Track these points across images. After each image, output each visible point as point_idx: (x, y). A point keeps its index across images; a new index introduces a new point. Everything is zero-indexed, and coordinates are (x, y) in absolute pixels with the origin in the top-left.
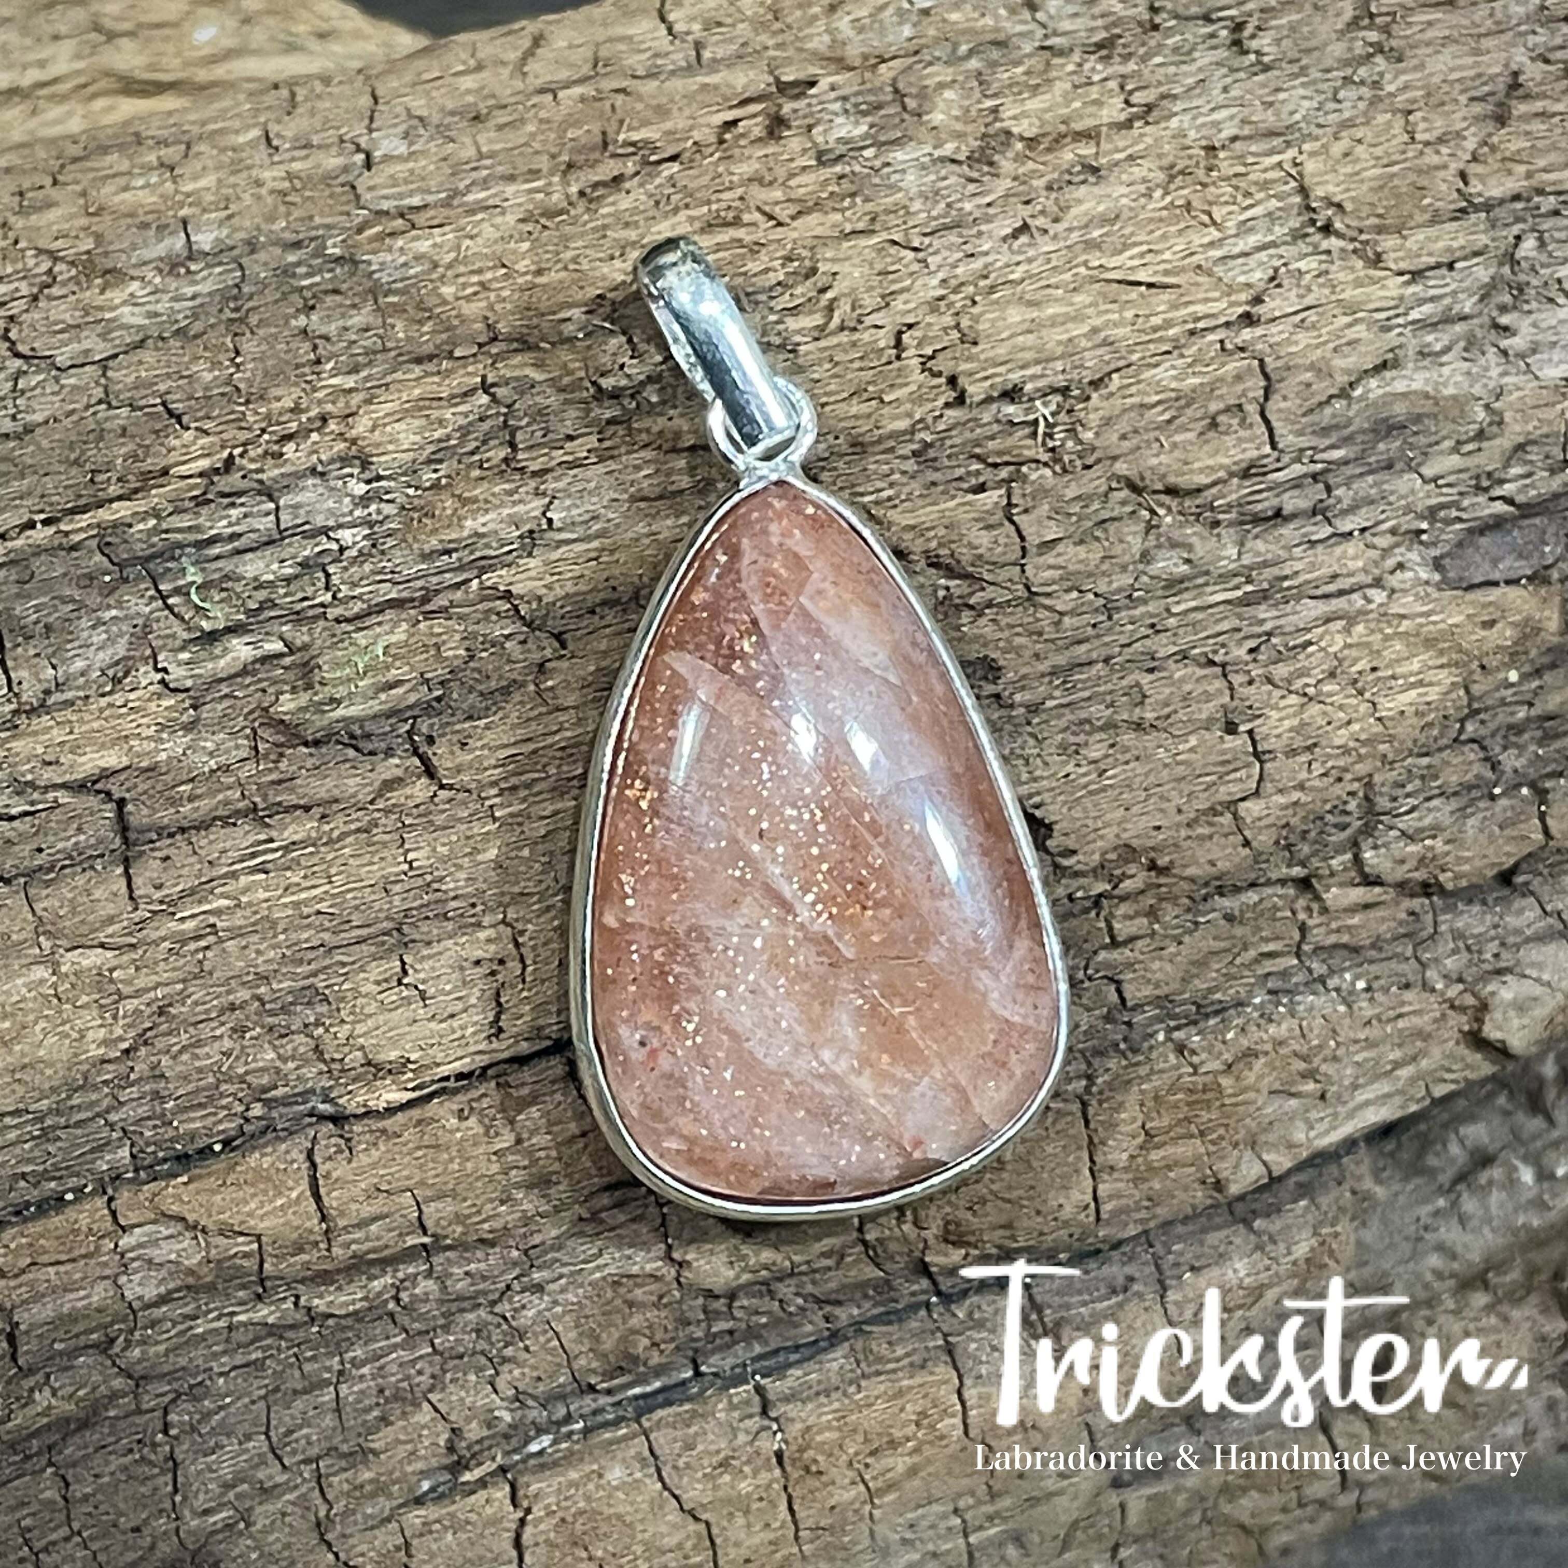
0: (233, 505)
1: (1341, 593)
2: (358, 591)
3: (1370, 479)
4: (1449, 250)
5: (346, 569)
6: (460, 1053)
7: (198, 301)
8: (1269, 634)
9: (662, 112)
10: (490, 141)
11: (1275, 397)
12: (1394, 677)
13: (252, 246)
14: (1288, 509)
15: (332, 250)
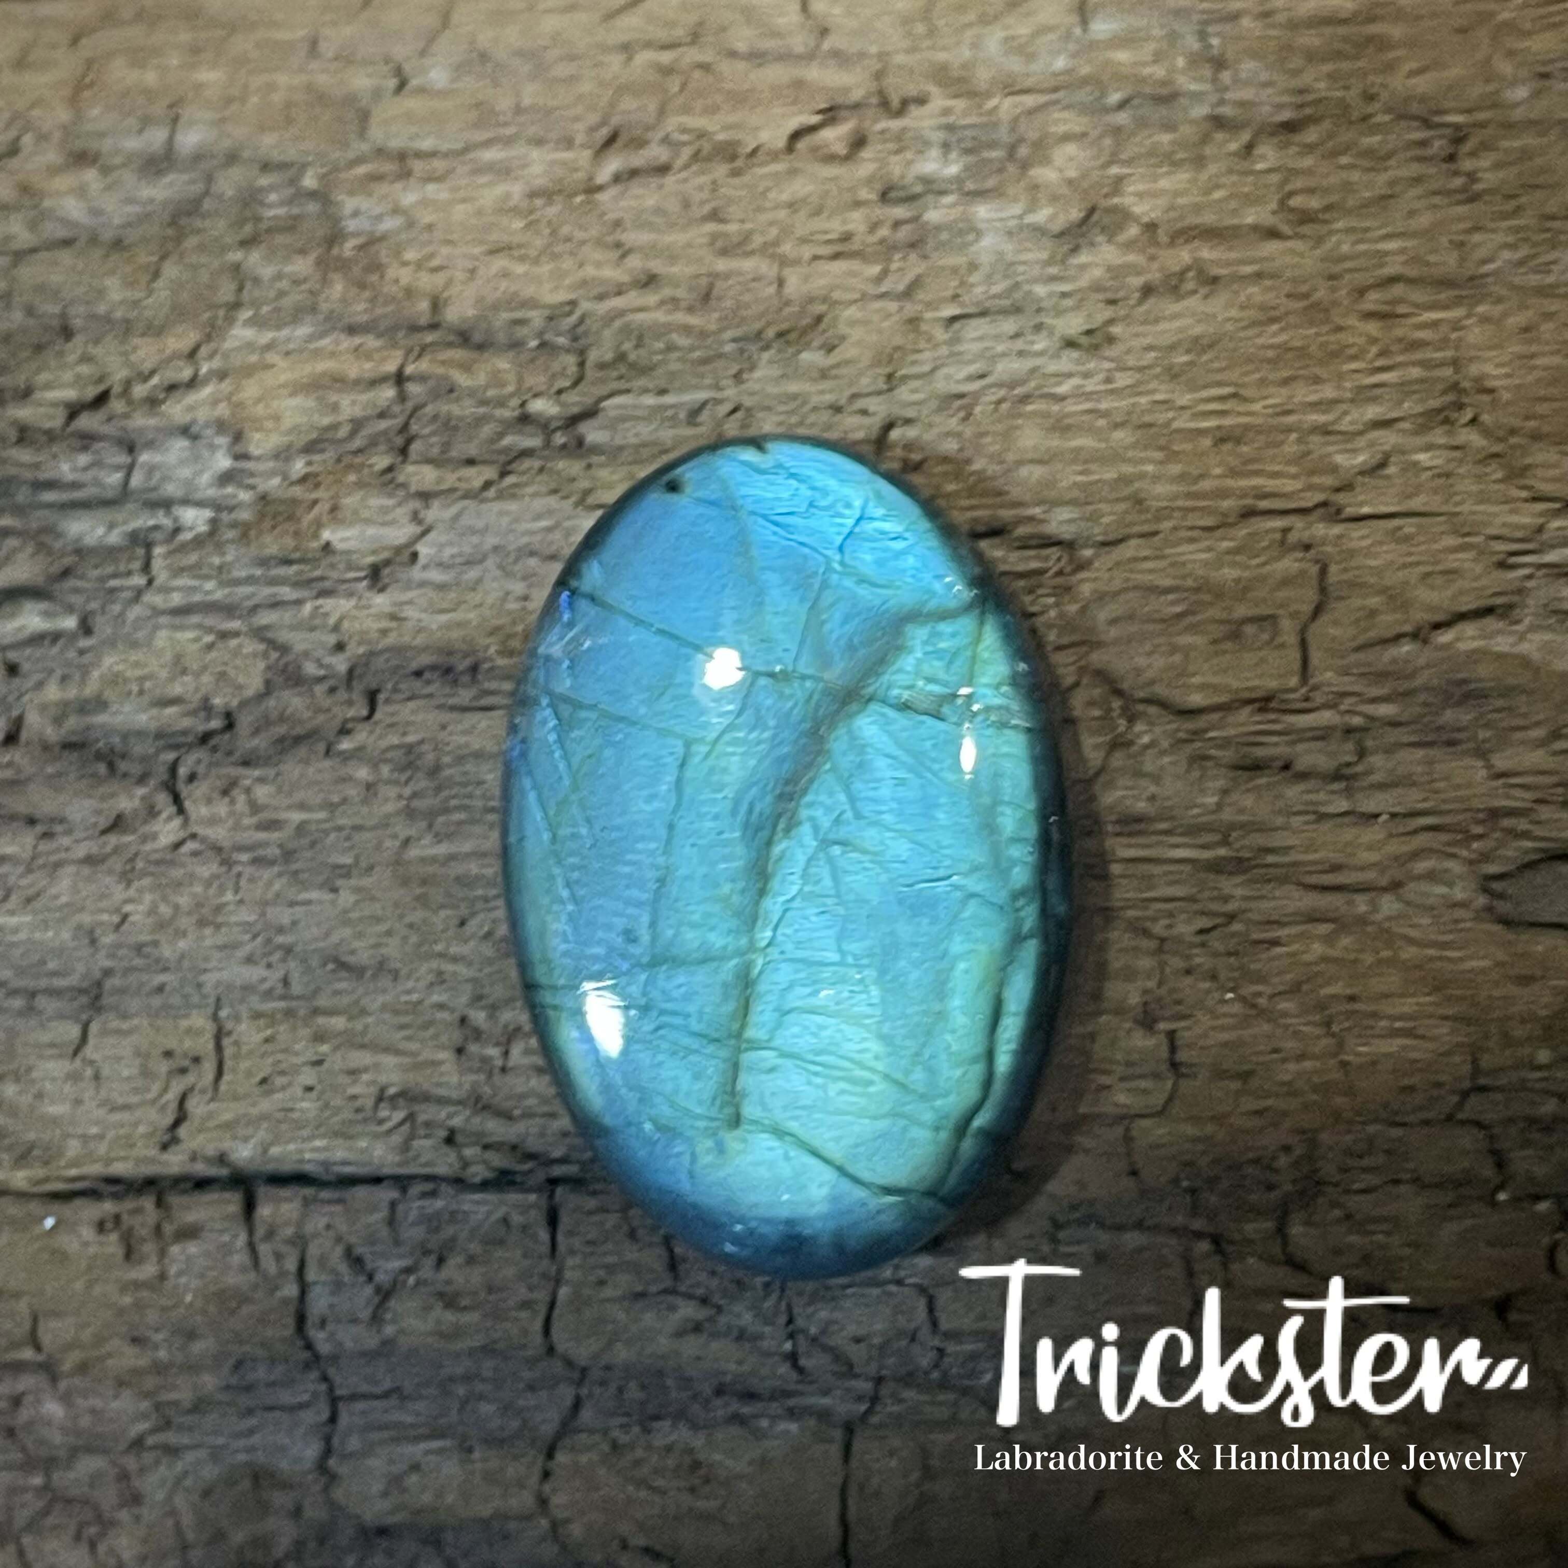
0: (85, 449)
1: (1340, 889)
5: (171, 553)
6: (125, 1152)
7: (148, 208)
8: (1231, 917)
11: (1324, 618)
14: (1301, 765)
15: (309, 181)
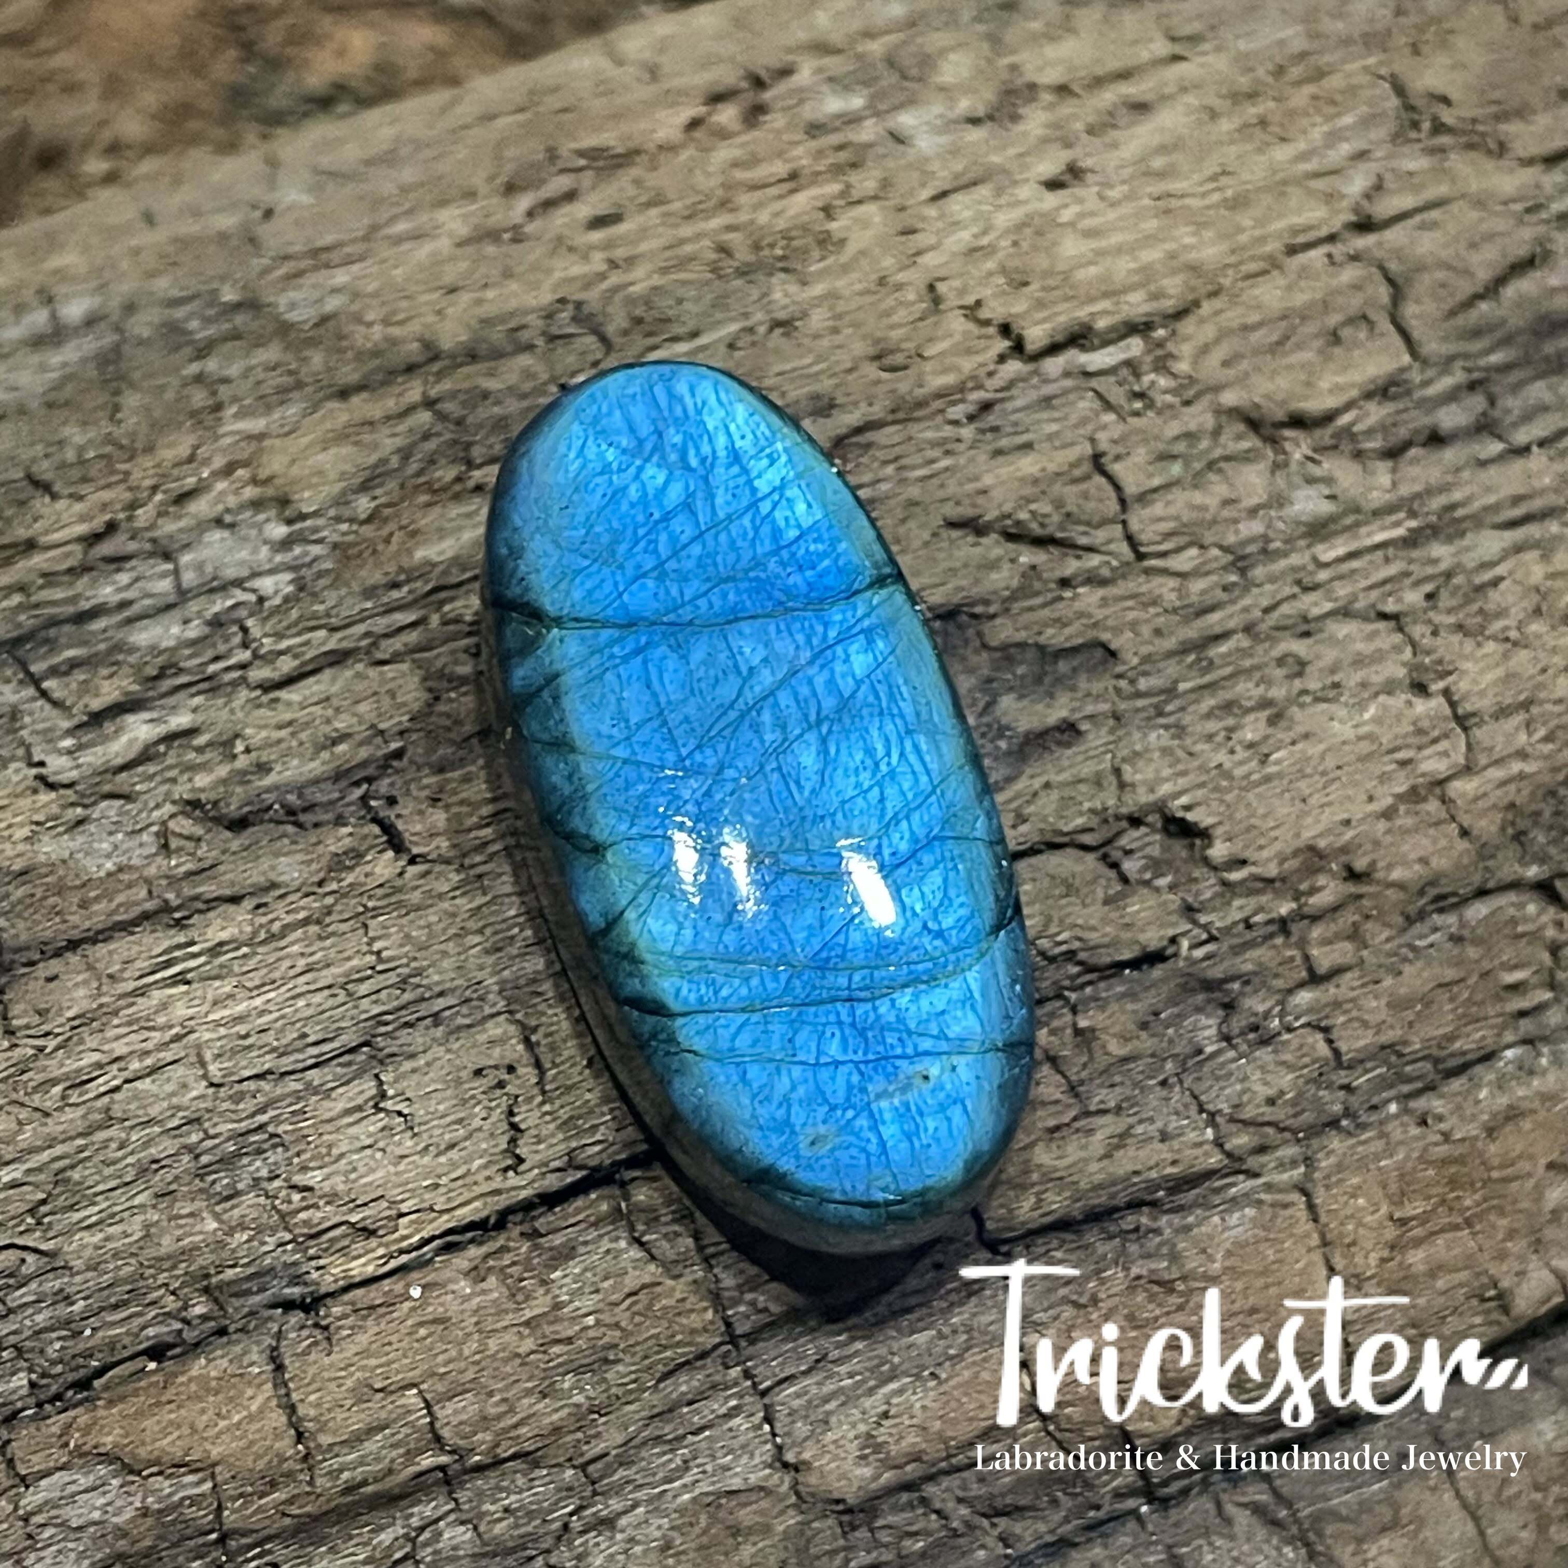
15: (229, 295)
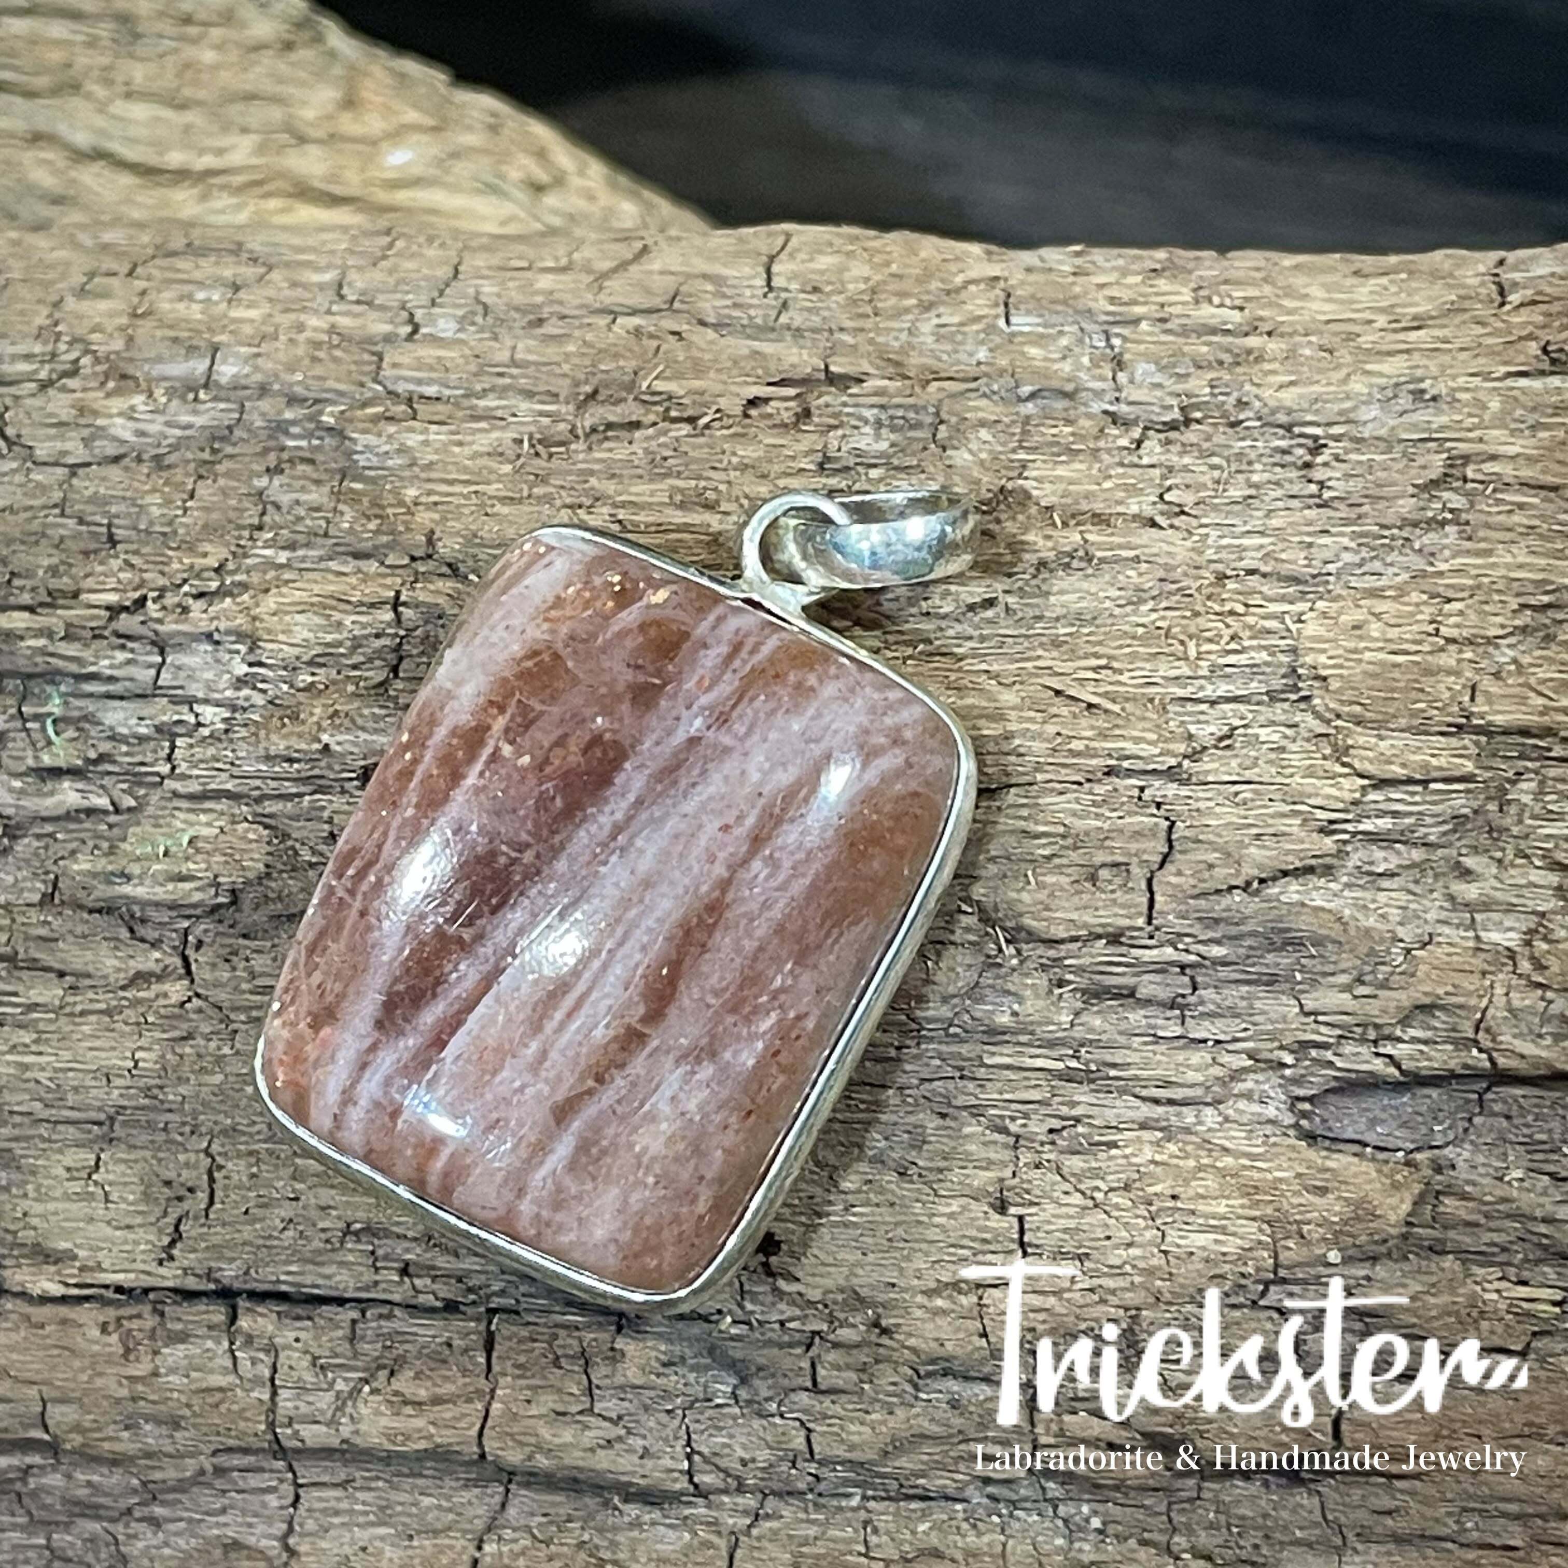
0: (123, 647)
1: (1171, 1102)
2: (196, 772)
3: (1245, 989)
4: (1426, 766)
5: (191, 746)
6: (127, 1266)
7: (188, 433)
8: (1078, 1120)
9: (699, 369)
10: (529, 351)
11: (1169, 867)
12: (1193, 1212)
13: (263, 390)
14: (1143, 992)
